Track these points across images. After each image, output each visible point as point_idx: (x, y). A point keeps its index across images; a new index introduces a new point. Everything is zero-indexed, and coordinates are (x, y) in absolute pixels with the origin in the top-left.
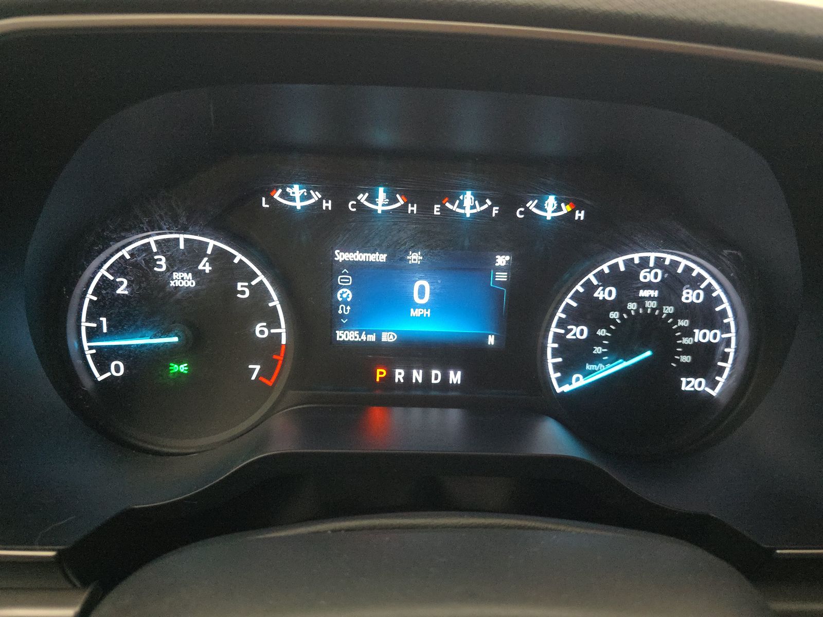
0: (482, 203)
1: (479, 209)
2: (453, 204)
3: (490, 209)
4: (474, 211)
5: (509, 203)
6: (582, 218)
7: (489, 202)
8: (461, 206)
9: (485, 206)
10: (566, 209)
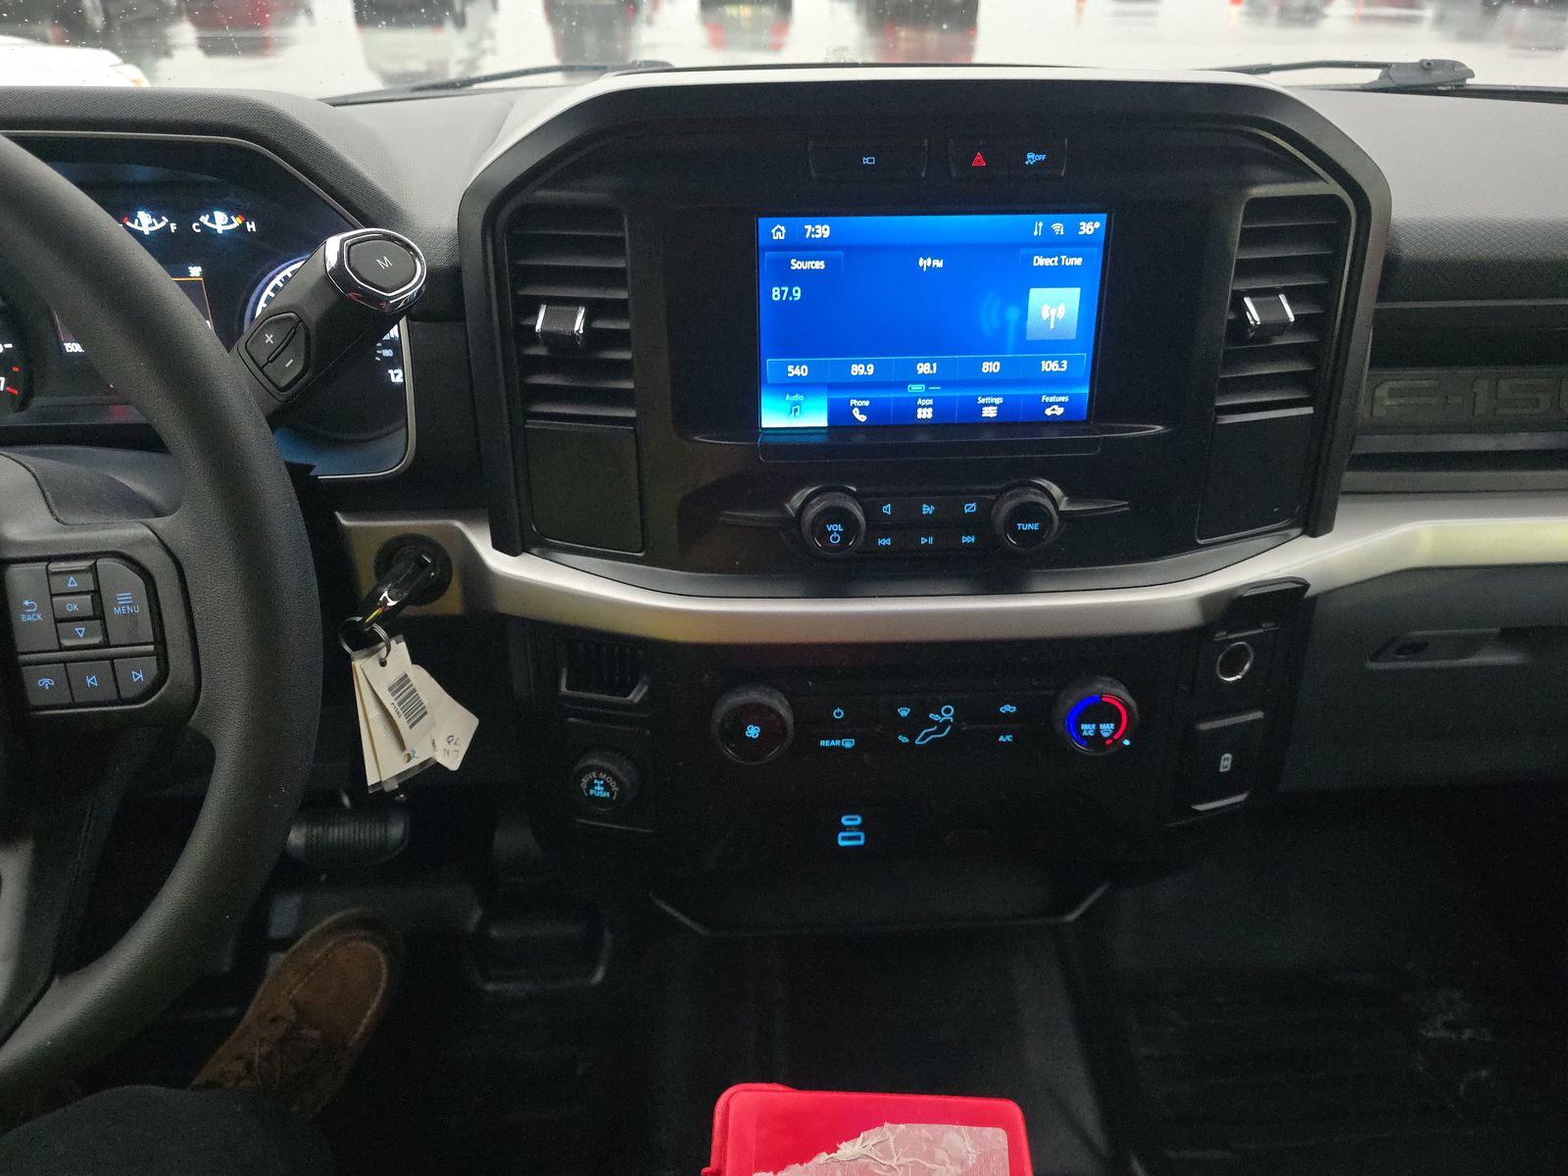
0: (160, 221)
1: (158, 226)
2: (133, 223)
3: (167, 226)
4: (153, 229)
5: (185, 219)
6: (254, 230)
7: (165, 220)
8: (140, 225)
9: (163, 224)
10: (237, 222)
